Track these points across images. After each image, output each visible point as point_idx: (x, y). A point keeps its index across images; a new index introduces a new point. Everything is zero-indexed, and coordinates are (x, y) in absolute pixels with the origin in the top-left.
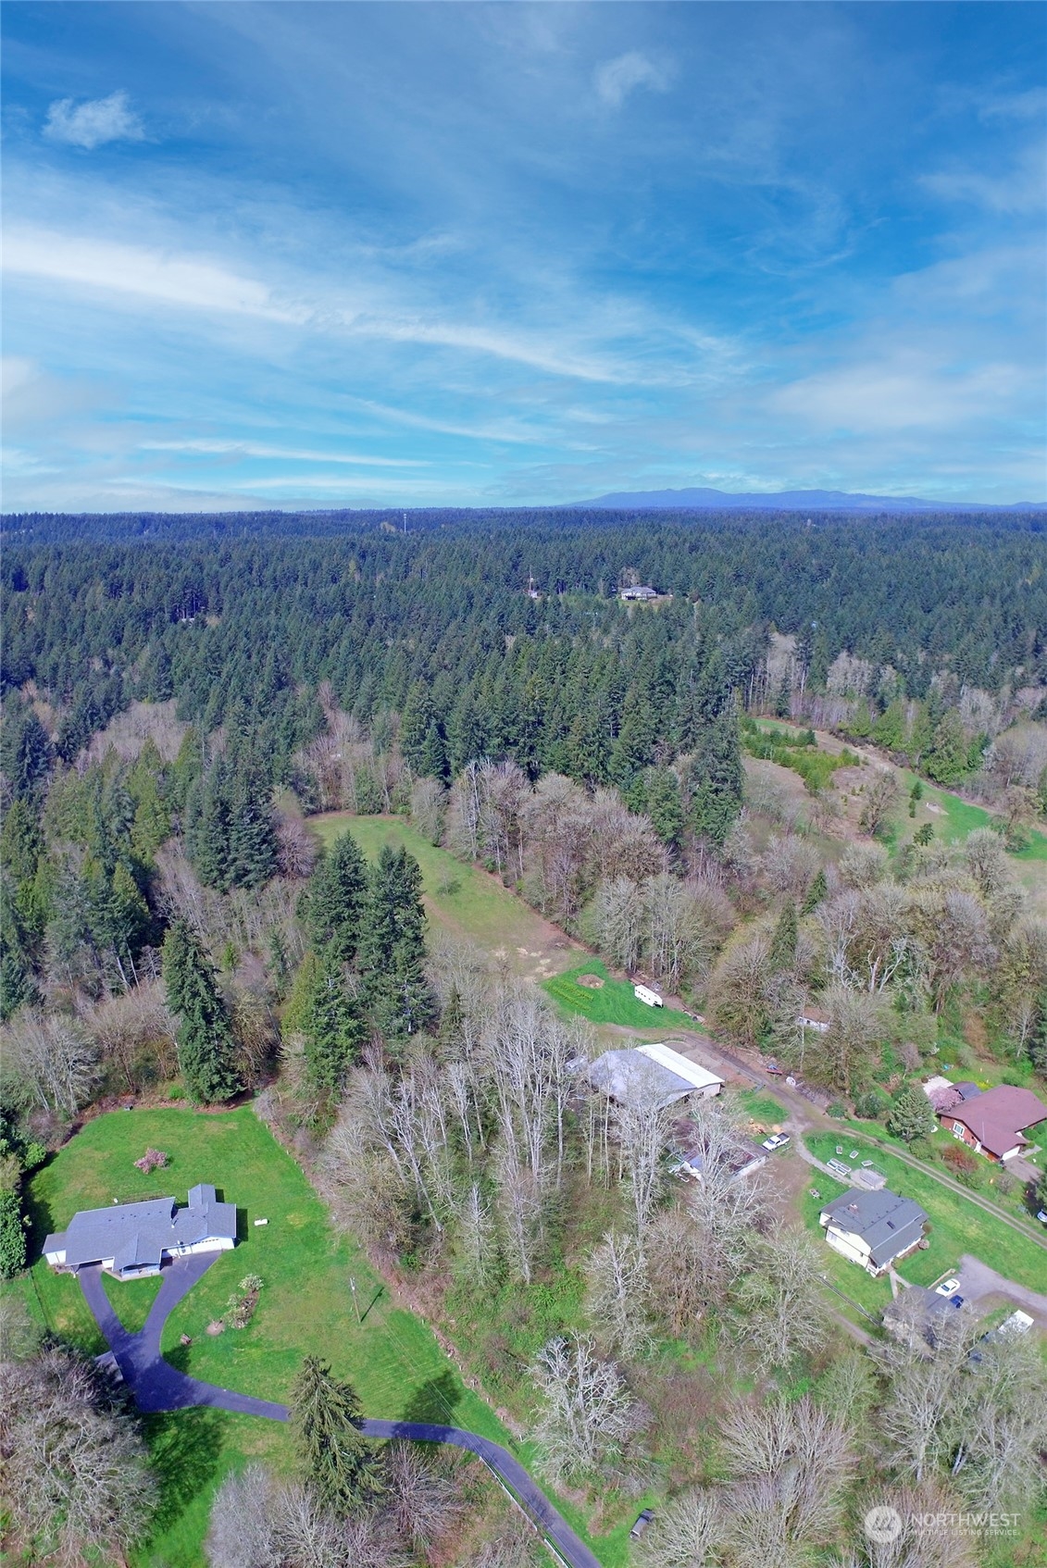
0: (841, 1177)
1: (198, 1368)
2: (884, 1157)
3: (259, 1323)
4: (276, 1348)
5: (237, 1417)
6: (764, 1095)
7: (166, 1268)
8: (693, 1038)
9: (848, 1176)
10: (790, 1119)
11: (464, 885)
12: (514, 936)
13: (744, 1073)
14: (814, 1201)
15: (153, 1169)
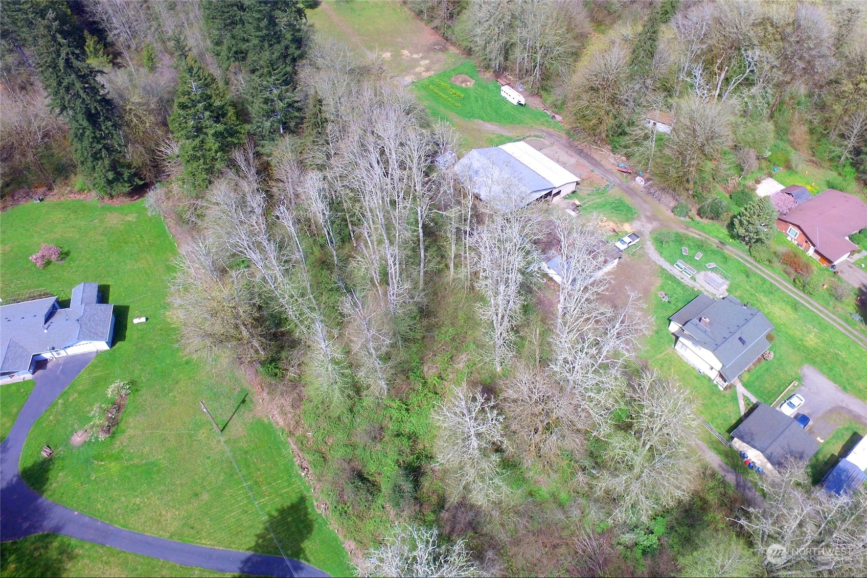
0: (686, 280)
1: (54, 485)
2: (725, 259)
3: (124, 432)
4: (136, 461)
5: (82, 547)
6: (615, 193)
7: (39, 372)
8: (550, 135)
9: (693, 279)
10: (639, 218)
12: (399, 40)
13: (597, 171)
14: (663, 304)
15: (49, 263)
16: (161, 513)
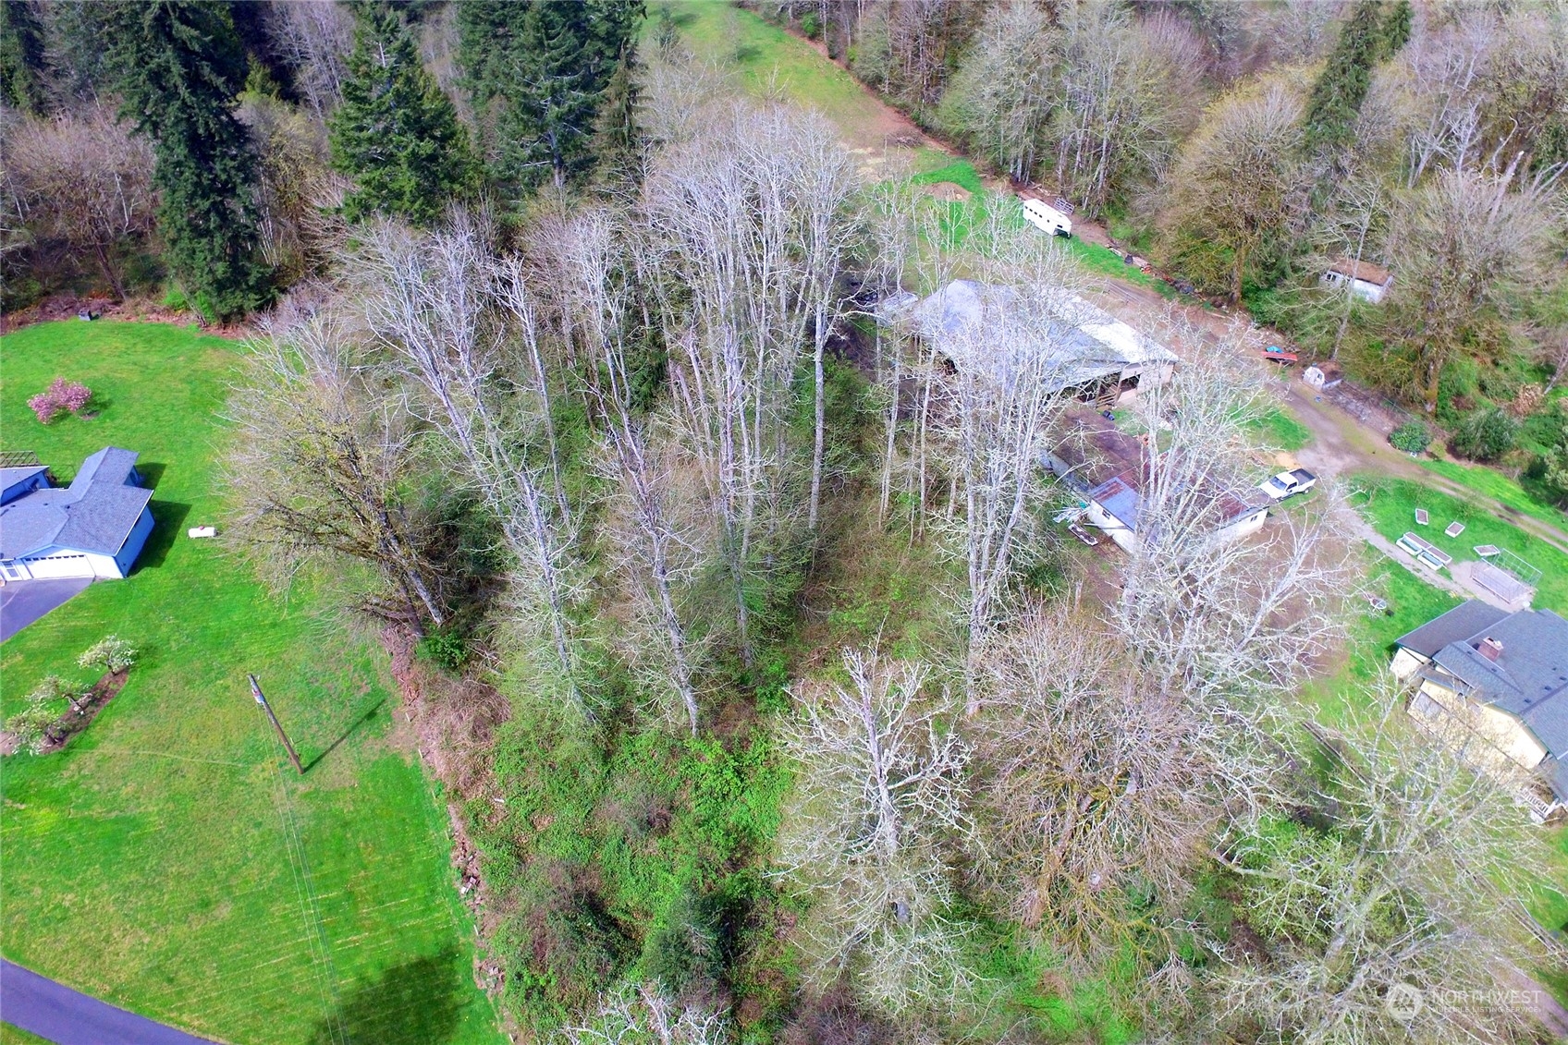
0: (1429, 574)
2: (1523, 541)
3: (93, 746)
4: (96, 811)
9: (1446, 573)
10: (1312, 446)
11: (767, 52)
15: (64, 417)
16: (109, 935)
